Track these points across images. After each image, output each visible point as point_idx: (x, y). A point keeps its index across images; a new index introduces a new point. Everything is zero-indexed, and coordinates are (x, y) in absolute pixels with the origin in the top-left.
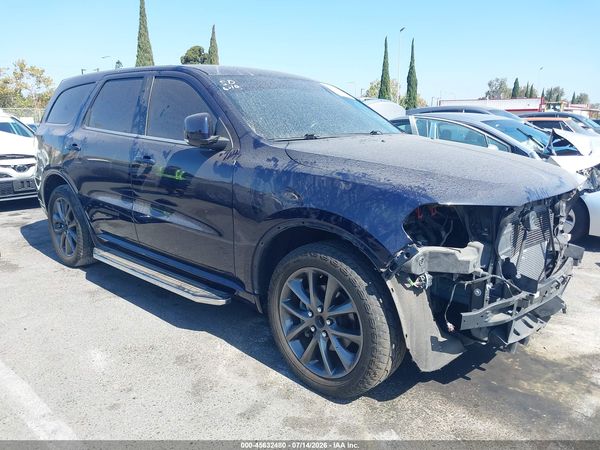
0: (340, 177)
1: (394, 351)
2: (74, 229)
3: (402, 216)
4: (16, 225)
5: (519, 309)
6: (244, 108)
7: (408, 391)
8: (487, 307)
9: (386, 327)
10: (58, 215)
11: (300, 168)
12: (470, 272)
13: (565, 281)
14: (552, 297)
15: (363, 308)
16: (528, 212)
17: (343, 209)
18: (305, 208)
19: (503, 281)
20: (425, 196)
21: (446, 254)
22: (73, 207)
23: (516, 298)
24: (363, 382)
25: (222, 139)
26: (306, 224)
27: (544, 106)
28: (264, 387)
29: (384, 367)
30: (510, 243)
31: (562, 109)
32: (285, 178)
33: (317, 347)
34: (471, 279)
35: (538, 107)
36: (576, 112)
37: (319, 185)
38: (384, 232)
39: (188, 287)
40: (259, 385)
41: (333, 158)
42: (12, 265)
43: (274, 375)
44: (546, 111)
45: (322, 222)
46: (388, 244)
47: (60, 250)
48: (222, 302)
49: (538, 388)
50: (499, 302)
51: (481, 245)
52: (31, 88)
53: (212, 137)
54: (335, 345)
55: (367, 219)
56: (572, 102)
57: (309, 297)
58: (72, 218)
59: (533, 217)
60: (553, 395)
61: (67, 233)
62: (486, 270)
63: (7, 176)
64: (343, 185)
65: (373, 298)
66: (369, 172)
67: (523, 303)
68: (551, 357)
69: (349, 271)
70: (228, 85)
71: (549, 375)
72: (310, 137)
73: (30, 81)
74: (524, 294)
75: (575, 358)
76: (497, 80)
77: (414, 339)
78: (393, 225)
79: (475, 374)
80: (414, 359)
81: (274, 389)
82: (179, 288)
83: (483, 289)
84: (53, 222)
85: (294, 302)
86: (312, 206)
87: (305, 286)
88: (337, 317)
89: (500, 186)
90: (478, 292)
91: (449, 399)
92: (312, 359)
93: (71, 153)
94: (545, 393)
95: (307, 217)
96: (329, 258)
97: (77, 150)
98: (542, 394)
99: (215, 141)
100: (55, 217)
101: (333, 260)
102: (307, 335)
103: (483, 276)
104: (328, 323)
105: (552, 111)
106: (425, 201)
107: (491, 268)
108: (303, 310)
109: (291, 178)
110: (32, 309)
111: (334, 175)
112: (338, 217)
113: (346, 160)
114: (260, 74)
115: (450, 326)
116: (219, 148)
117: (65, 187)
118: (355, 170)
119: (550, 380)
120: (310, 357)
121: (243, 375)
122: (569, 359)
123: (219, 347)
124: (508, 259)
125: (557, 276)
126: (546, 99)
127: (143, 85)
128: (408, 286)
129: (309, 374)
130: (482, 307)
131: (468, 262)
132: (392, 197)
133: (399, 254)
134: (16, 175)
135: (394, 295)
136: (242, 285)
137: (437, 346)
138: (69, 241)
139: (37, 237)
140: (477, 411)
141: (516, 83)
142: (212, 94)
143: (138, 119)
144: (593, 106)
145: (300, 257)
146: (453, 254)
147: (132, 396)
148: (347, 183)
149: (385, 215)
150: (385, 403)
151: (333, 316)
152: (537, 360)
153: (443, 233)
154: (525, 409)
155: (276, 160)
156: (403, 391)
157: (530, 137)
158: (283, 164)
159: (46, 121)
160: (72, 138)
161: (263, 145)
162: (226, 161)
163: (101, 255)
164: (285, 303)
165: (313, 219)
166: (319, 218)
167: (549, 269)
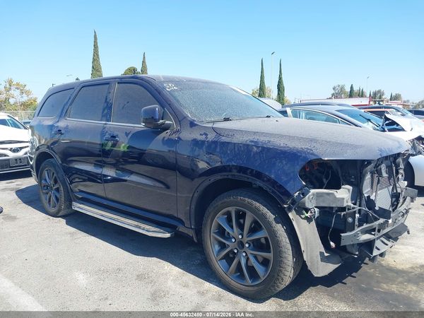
0: (253, 144)
1: (295, 263)
2: (58, 190)
3: (298, 168)
4: (12, 190)
5: (379, 231)
6: (182, 102)
7: (304, 293)
8: (357, 230)
9: (289, 246)
10: (46, 180)
11: (224, 139)
12: (345, 206)
13: (407, 212)
14: (400, 223)
15: (273, 234)
16: (380, 165)
17: (256, 165)
18: (229, 166)
19: (367, 211)
20: (313, 154)
21: (328, 194)
22: (57, 173)
23: (377, 223)
24: (274, 286)
25: (167, 122)
26: (230, 177)
27: (372, 103)
28: (202, 294)
29: (289, 274)
30: (369, 186)
31: (384, 104)
32: (213, 146)
33: (239, 263)
34: (345, 211)
35: (368, 103)
36: (395, 106)
37: (238, 149)
38: (285, 179)
39: (143, 226)
40: (199, 292)
41: (246, 132)
42: (11, 217)
43: (208, 286)
44: (373, 105)
45: (241, 174)
46: (288, 187)
47: (46, 205)
48: (168, 235)
49: (394, 288)
50: (365, 226)
51: (351, 188)
52: (16, 97)
53: (161, 121)
54: (253, 261)
55: (273, 171)
56: (391, 100)
57: (232, 227)
58: (56, 182)
59: (383, 168)
60: (405, 292)
61: (52, 193)
62: (355, 204)
63: (5, 155)
64: (255, 149)
65: (279, 226)
66: (272, 140)
67: (382, 226)
68: (400, 267)
69: (262, 208)
70: (169, 87)
71: (400, 279)
72: (227, 119)
73: (16, 93)
74: (382, 221)
75: (417, 267)
76: (339, 86)
77: (309, 254)
78: (292, 175)
79: (348, 280)
80: (309, 268)
81: (209, 295)
82: (137, 226)
83: (354, 218)
84: (42, 185)
85: (221, 231)
86: (234, 164)
87: (229, 220)
88: (253, 241)
89: (361, 146)
90: (350, 220)
91: (333, 297)
92: (236, 273)
93: (57, 136)
94: (400, 292)
95: (230, 171)
96: (246, 199)
97: (62, 134)
98: (397, 292)
99: (163, 124)
100: (43, 181)
101: (250, 200)
102: (231, 256)
103: (353, 208)
104: (247, 245)
105: (377, 105)
106: (313, 158)
107: (358, 203)
108: (228, 238)
109: (217, 145)
110: (30, 246)
111: (248, 142)
112: (252, 170)
113: (255, 133)
114: (190, 80)
115: (332, 244)
116: (165, 128)
117: (51, 160)
118: (262, 139)
119: (401, 283)
120: (234, 272)
121: (186, 286)
122: (412, 268)
123: (166, 267)
124: (369, 197)
125: (401, 208)
126: (372, 98)
127: (109, 88)
128: (303, 216)
129: (234, 283)
130: (354, 229)
131: (343, 199)
132: (290, 156)
133: (297, 194)
134: (11, 155)
135: (294, 223)
136: (182, 222)
137: (324, 259)
138: (53, 198)
139: (28, 197)
140: (354, 305)
141: (352, 87)
142: (159, 93)
143: (106, 111)
144: (405, 102)
145: (226, 200)
146: (333, 194)
147: (109, 303)
148: (258, 147)
149: (286, 168)
150: (289, 302)
151: (250, 241)
152: (390, 269)
153: (324, 180)
154: (388, 302)
155: (206, 135)
156: (300, 293)
157: (369, 120)
158: (211, 137)
159: (38, 115)
160: (58, 126)
161: (196, 125)
162: (171, 137)
163: (78, 207)
164: (215, 233)
165: (235, 172)
166: (239, 172)
167: (395, 205)
